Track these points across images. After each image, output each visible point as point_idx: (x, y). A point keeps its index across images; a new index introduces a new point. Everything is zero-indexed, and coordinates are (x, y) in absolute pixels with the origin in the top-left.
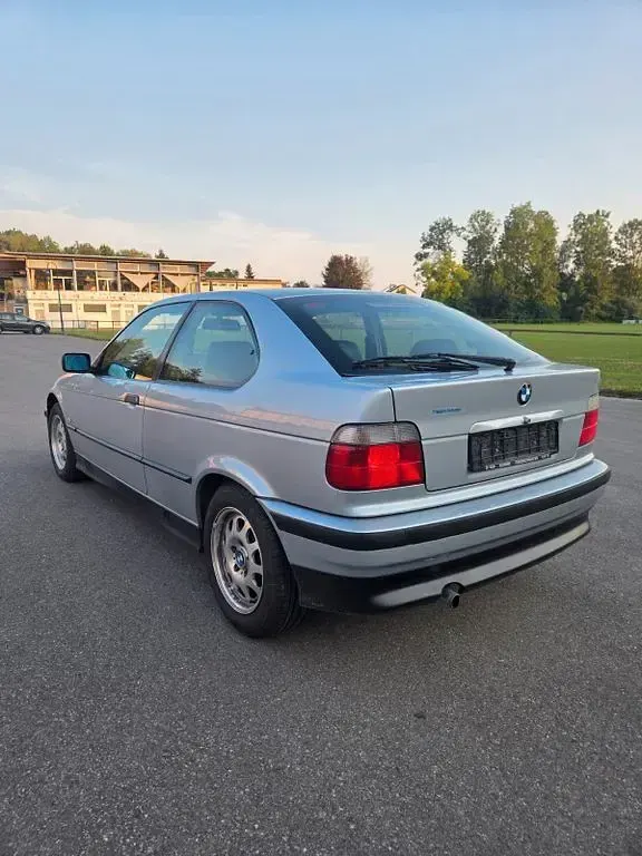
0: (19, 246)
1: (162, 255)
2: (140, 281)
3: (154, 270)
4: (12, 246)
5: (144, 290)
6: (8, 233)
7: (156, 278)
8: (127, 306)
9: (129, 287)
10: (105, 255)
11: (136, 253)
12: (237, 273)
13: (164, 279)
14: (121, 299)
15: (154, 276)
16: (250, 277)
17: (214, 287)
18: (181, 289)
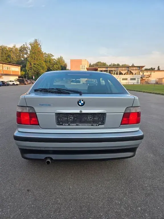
0: (99, 65)
1: (133, 65)
2: (123, 72)
3: (128, 69)
4: (98, 66)
5: (125, 74)
6: (98, 62)
7: (128, 71)
8: (119, 79)
9: (121, 74)
10: (118, 66)
11: (126, 65)
12: (154, 69)
13: (130, 71)
14: (118, 77)
15: (127, 71)
16: (159, 69)
17: (144, 73)
18: (134, 74)
